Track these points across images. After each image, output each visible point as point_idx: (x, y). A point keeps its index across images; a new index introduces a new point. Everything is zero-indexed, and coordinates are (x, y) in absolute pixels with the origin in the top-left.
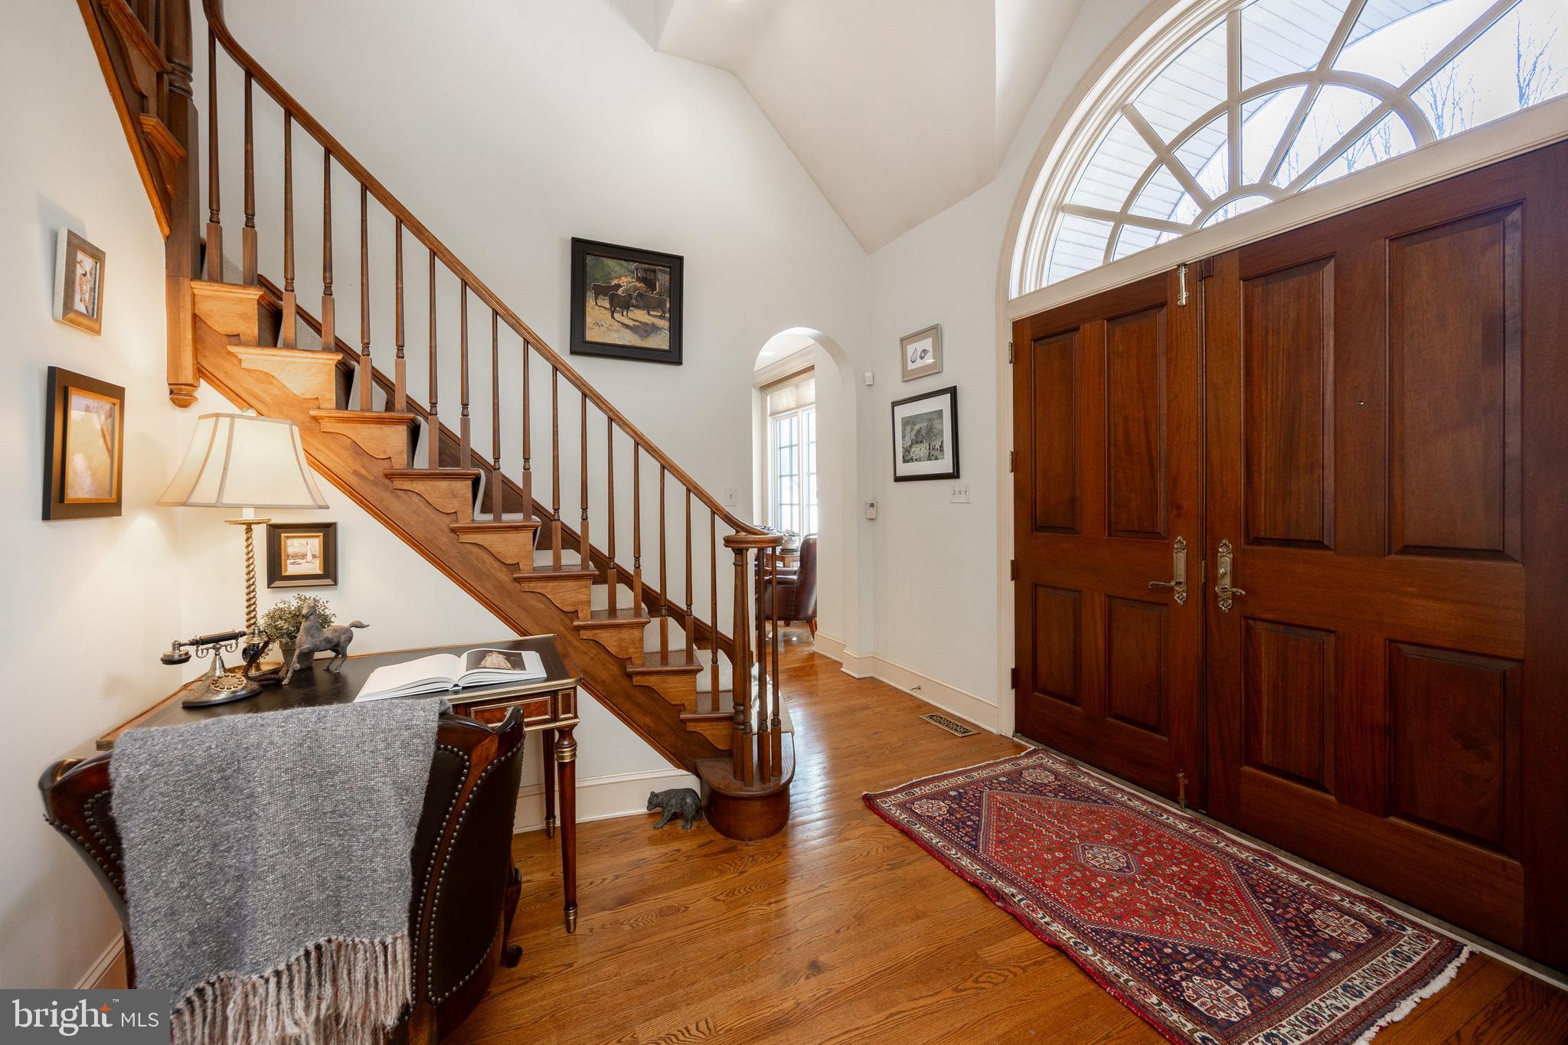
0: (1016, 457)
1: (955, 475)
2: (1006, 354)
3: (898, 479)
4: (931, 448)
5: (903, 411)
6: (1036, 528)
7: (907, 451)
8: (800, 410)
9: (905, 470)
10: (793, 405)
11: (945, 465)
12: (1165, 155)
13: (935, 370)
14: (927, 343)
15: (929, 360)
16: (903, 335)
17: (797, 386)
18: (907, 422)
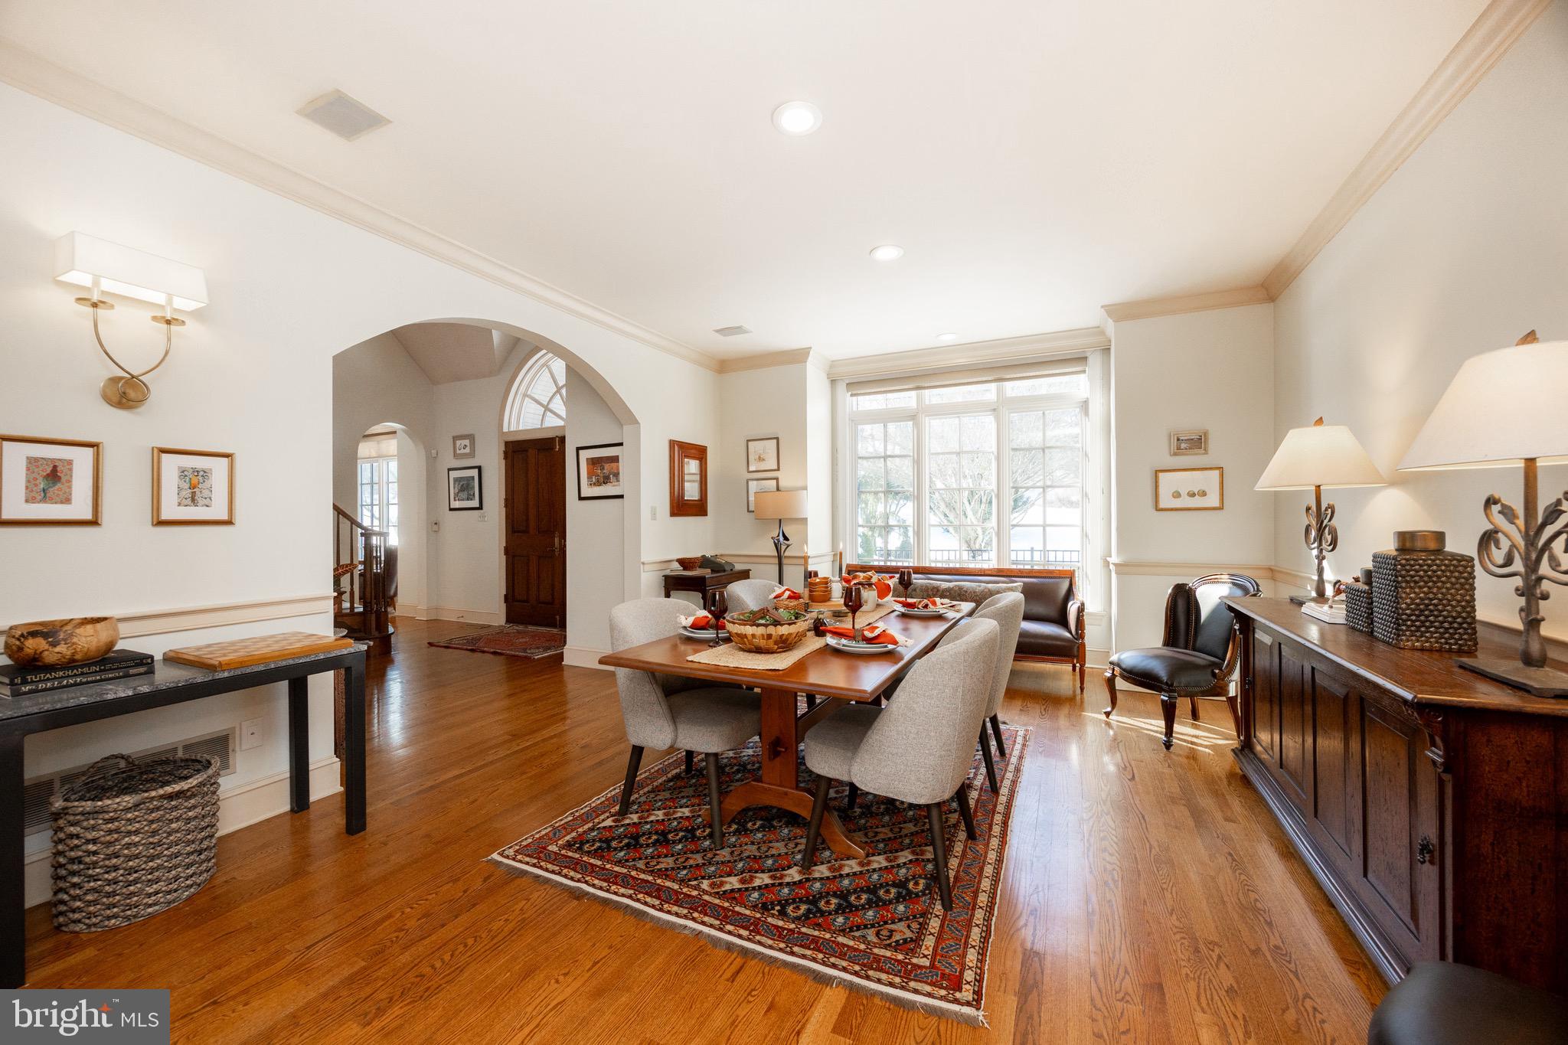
0: (506, 500)
1: (480, 508)
2: (502, 456)
3: (451, 510)
4: (469, 495)
5: (454, 474)
6: (514, 532)
7: (456, 495)
8: (381, 460)
9: (456, 504)
10: (374, 454)
11: (475, 503)
12: (547, 408)
13: (472, 455)
14: (467, 442)
15: (467, 450)
16: (455, 434)
17: (378, 442)
18: (456, 480)
